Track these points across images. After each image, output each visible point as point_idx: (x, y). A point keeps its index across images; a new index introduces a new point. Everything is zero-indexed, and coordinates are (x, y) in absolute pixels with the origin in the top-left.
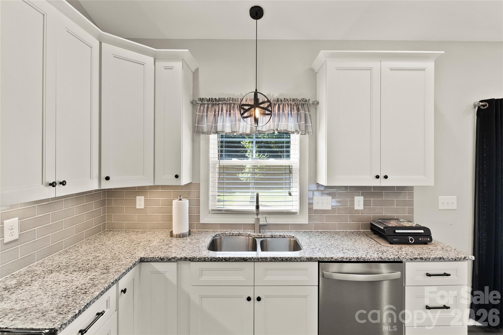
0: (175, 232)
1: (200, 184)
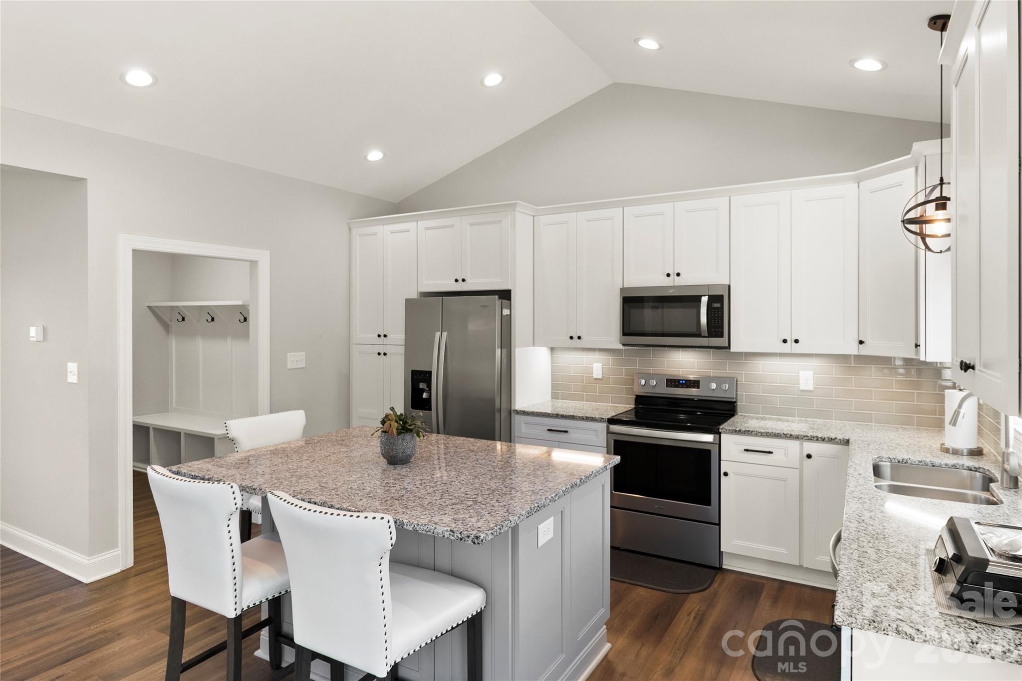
0: (946, 445)
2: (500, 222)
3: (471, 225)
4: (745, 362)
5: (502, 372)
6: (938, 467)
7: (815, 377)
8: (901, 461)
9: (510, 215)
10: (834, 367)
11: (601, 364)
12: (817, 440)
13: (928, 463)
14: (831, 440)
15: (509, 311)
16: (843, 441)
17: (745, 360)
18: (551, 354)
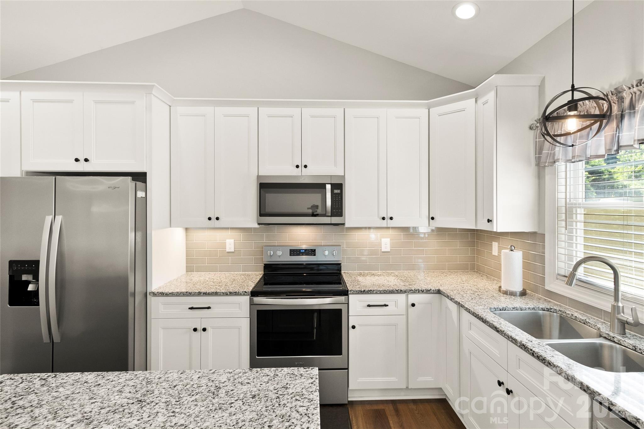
0: (503, 288)
1: (545, 234)
2: (133, 103)
3: (96, 102)
4: (346, 233)
5: (137, 250)
6: (524, 310)
7: (391, 242)
8: (502, 309)
9: (145, 98)
10: (402, 235)
11: (233, 240)
12: (419, 292)
13: (518, 308)
14: (428, 291)
15: (144, 193)
16: (435, 291)
17: (346, 232)
18: (186, 233)
